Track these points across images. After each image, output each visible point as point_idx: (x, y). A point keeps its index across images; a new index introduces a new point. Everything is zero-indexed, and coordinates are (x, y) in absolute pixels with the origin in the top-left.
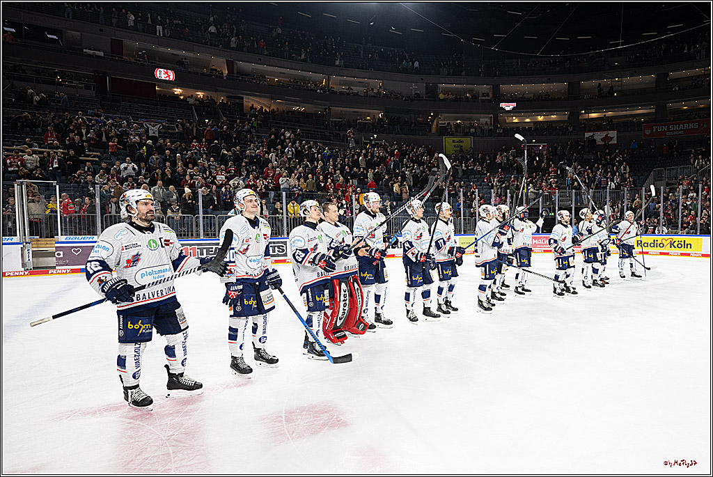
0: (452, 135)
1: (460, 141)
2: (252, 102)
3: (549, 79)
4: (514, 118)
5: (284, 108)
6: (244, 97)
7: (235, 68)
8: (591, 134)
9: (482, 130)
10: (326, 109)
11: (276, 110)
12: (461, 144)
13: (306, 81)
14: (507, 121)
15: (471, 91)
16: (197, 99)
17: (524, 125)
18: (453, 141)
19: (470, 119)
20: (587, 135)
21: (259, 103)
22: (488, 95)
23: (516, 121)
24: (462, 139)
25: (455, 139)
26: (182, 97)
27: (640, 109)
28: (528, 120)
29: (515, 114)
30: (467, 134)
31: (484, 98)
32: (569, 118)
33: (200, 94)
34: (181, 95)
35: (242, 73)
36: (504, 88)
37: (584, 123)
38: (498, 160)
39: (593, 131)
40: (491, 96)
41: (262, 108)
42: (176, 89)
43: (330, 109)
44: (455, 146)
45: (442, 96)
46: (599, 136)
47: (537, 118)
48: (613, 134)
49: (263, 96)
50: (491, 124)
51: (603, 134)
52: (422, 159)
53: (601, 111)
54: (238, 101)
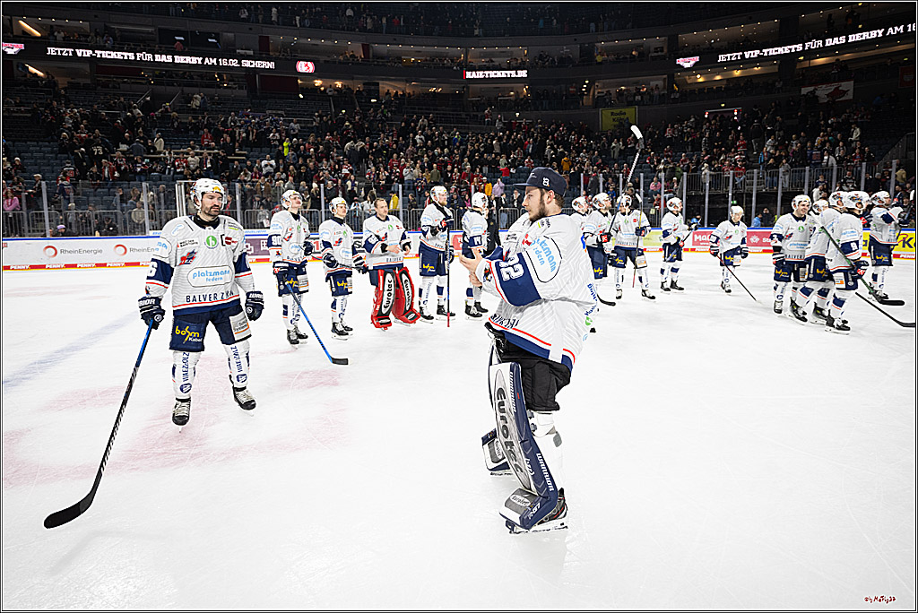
0: (612, 106)
1: (621, 113)
2: (389, 87)
3: (750, 18)
4: (699, 76)
5: (418, 90)
6: (380, 82)
7: (371, 51)
8: (811, 89)
9: (652, 97)
10: (464, 87)
11: (412, 93)
12: (622, 117)
13: (442, 57)
14: (689, 82)
15: (637, 47)
16: (338, 90)
17: (709, 85)
18: (612, 114)
19: (637, 83)
20: (804, 91)
21: (394, 87)
22: (662, 51)
23: (701, 80)
24: (623, 110)
25: (615, 111)
26: (322, 89)
27: (899, 44)
28: (718, 78)
29: (698, 72)
30: (630, 104)
31: (656, 54)
32: (779, 69)
33: (339, 84)
34: (321, 86)
35: (378, 57)
36: (683, 37)
37: (803, 74)
38: (668, 134)
39: (815, 84)
40: (665, 50)
41: (397, 92)
42: (316, 81)
43: (468, 88)
44: (614, 120)
45: (599, 59)
46: (823, 92)
47: (732, 74)
48: (848, 86)
49: (399, 80)
50: (664, 88)
51: (831, 88)
52: (568, 139)
53: (830, 54)
54: (373, 88)
